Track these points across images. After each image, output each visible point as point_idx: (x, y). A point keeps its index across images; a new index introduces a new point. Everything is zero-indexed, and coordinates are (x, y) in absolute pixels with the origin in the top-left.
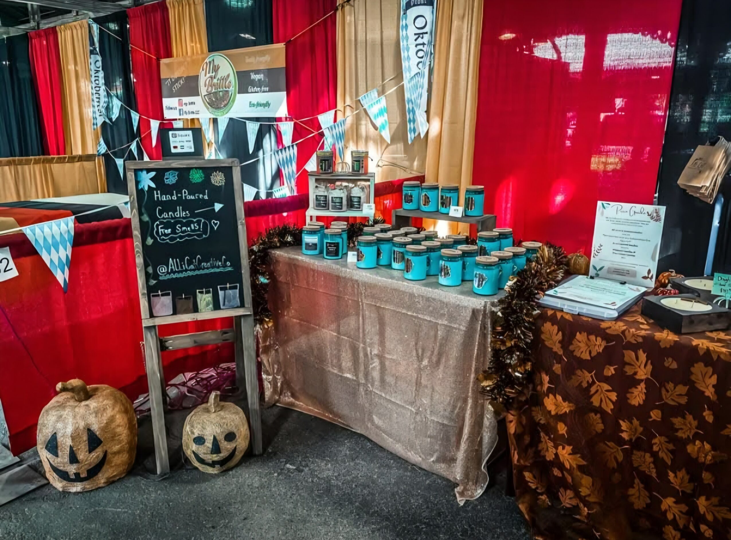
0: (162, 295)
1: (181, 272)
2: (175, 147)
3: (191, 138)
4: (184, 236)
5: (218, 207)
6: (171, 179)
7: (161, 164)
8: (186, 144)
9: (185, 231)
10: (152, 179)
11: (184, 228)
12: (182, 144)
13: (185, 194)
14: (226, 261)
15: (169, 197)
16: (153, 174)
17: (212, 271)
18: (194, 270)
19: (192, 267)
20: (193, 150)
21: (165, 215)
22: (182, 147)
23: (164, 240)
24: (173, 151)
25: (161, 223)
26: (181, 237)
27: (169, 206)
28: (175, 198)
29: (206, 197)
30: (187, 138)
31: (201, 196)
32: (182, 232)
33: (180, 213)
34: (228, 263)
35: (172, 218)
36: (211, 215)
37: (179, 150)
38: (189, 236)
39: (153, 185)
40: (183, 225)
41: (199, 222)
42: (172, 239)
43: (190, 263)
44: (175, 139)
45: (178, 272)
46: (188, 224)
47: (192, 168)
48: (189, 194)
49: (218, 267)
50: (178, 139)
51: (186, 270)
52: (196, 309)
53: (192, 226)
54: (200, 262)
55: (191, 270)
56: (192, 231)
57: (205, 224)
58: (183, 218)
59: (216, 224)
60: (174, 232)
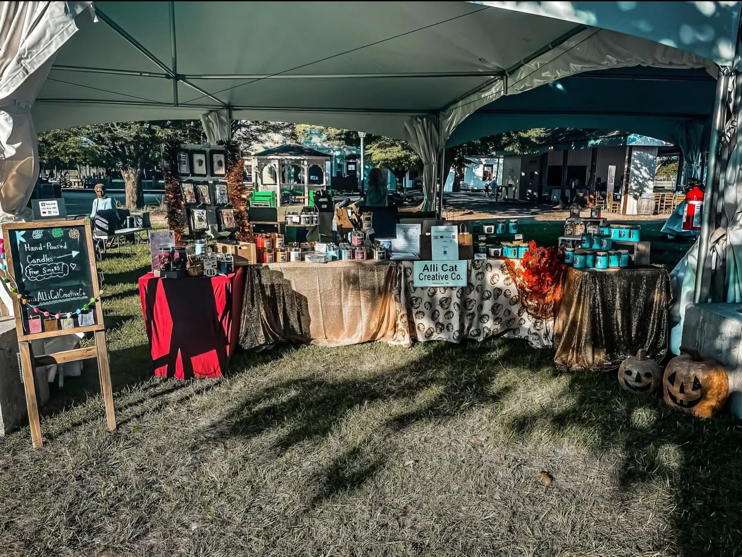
0: (33, 318)
1: (48, 301)
2: (44, 213)
3: (56, 206)
4: (49, 276)
5: (75, 253)
6: (38, 235)
7: (31, 225)
8: (52, 210)
9: (50, 272)
10: (22, 236)
11: (48, 270)
12: (49, 210)
13: (49, 246)
14: (82, 292)
15: (36, 248)
16: (23, 232)
17: (72, 299)
18: (58, 299)
19: (56, 297)
20: (58, 214)
21: (34, 261)
22: (50, 212)
23: (32, 279)
24: (43, 215)
25: (31, 267)
26: (46, 276)
27: (37, 255)
28: (41, 248)
29: (65, 247)
30: (53, 206)
31: (61, 246)
32: (47, 273)
33: (45, 259)
34: (84, 294)
35: (39, 263)
36: (69, 260)
37: (47, 215)
38: (54, 275)
39: (23, 240)
40: (48, 267)
41: (60, 265)
42: (39, 278)
43: (54, 294)
44: (43, 207)
45: (45, 302)
46: (52, 267)
47: (54, 228)
48: (52, 245)
49: (77, 296)
50: (46, 207)
51: (51, 300)
52: (60, 327)
53: (55, 268)
54: (62, 294)
55: (55, 300)
56: (55, 271)
57: (65, 267)
58: (48, 263)
59: (73, 266)
60: (41, 272)
